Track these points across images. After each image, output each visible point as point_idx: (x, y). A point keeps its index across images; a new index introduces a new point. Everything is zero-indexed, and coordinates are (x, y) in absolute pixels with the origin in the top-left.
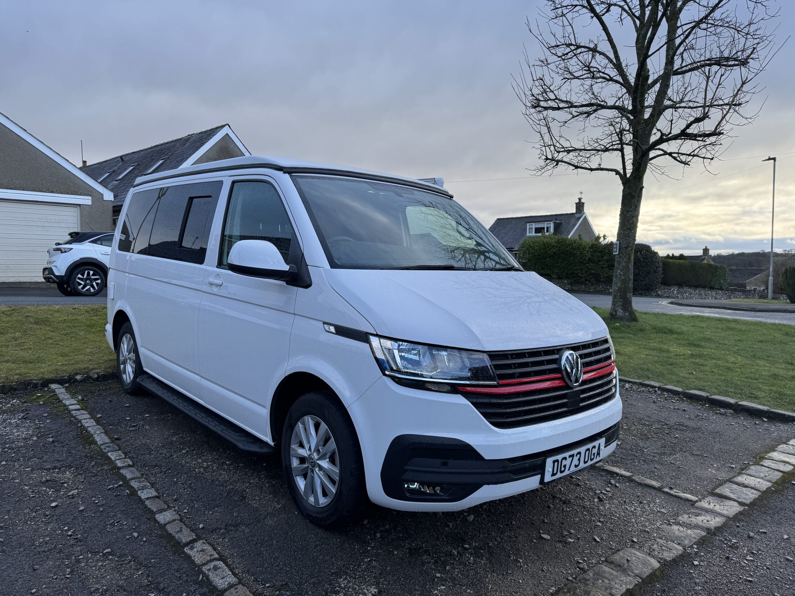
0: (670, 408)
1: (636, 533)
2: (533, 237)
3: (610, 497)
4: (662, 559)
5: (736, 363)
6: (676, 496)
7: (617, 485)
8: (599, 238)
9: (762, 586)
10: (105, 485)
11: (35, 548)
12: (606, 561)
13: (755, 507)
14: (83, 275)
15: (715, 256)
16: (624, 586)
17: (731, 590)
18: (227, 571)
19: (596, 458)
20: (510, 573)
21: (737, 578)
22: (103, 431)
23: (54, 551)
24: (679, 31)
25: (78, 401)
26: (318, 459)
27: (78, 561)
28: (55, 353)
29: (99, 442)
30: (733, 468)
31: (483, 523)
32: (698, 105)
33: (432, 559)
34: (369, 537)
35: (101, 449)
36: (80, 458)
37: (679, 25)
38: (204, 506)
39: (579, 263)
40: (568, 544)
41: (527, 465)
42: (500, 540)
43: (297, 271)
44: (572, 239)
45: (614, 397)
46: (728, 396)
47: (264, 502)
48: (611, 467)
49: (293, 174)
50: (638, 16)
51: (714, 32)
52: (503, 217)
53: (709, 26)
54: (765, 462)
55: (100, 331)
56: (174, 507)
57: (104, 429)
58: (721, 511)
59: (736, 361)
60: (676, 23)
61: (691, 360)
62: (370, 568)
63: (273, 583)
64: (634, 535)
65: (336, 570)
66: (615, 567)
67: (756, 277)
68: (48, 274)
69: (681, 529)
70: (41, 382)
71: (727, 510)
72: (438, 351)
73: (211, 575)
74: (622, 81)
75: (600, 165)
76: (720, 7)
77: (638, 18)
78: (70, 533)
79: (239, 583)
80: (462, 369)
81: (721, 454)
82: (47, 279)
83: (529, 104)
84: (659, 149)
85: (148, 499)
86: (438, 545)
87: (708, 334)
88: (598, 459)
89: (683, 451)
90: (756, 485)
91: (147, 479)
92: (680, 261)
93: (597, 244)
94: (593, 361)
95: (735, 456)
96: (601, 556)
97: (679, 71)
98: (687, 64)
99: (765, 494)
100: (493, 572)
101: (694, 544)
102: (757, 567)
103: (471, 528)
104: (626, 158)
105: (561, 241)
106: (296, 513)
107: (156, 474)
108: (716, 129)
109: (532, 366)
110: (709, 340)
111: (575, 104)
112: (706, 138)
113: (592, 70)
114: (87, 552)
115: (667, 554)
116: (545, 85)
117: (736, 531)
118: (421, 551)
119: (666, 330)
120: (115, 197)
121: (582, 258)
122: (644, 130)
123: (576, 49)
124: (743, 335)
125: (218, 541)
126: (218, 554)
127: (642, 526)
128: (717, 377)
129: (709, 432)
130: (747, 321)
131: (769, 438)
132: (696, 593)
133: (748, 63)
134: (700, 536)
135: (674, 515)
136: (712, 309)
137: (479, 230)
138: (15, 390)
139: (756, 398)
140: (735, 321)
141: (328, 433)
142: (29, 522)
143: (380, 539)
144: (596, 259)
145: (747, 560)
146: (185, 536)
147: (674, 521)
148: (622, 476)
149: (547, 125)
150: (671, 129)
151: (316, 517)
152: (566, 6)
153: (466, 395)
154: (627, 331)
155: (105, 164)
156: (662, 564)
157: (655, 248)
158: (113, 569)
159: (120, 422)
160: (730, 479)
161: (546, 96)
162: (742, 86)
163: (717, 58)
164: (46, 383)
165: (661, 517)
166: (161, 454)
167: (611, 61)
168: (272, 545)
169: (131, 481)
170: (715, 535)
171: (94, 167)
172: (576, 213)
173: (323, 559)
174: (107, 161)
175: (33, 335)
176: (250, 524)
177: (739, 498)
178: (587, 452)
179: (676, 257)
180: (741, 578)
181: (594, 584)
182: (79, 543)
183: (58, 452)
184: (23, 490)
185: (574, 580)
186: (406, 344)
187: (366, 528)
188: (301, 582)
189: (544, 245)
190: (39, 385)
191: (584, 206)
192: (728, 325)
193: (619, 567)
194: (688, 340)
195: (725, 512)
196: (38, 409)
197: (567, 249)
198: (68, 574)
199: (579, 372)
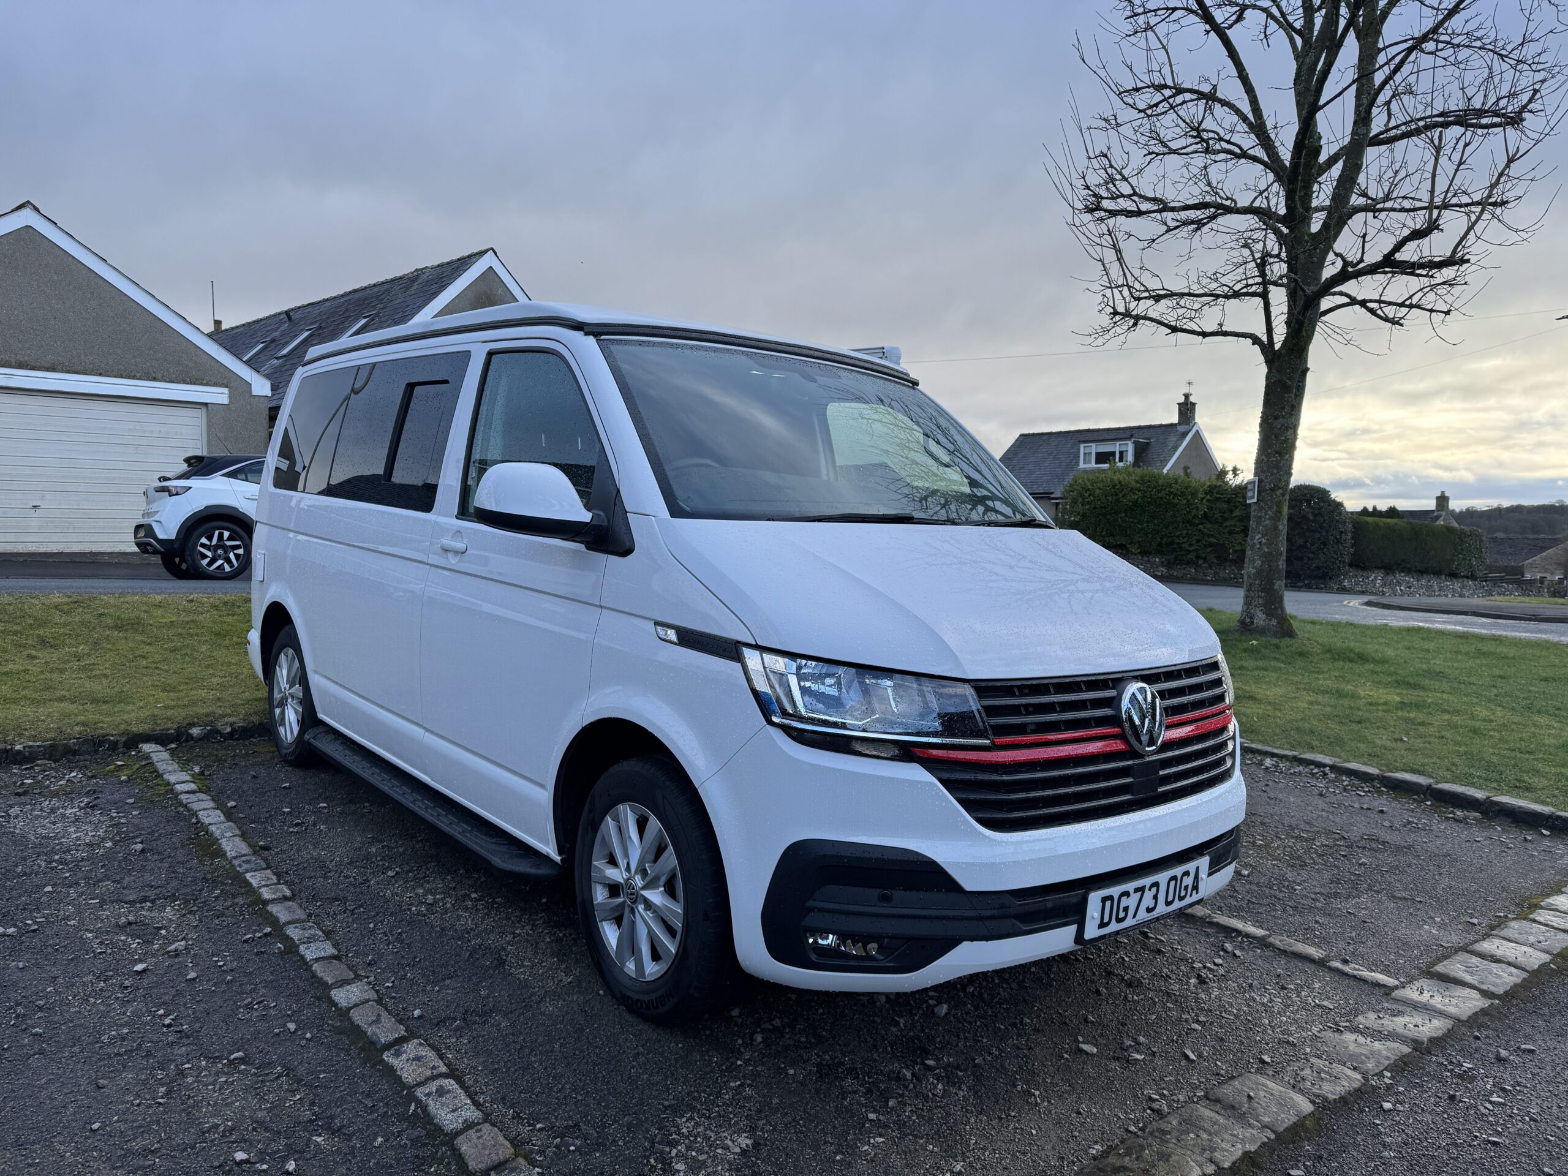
0: (1353, 807)
1: (1271, 1045)
2: (1093, 471)
3: (1222, 975)
4: (1318, 1096)
5: (1491, 721)
6: (1355, 977)
7: (1238, 953)
8: (1223, 473)
9: (1519, 1154)
10: (238, 934)
11: (101, 1047)
12: (1206, 1097)
13: (1515, 1002)
14: (210, 538)
15: (1461, 512)
16: (1240, 1146)
17: (1455, 1159)
18: (463, 1097)
19: (1191, 896)
20: (1014, 1117)
21: (1468, 1136)
22: (238, 832)
23: (136, 1054)
24: (1381, 59)
25: (192, 776)
26: (644, 888)
27: (182, 1073)
28: (153, 686)
29: (229, 854)
30: (1475, 925)
31: (965, 1020)
32: (1418, 204)
33: (861, 1086)
34: (740, 1042)
35: (233, 866)
36: (192, 881)
37: (1381, 45)
38: (423, 976)
39: (1183, 523)
40: (1132, 1064)
41: (1049, 905)
42: (997, 1053)
43: (606, 523)
44: (1171, 475)
45: (1230, 776)
46: (1473, 785)
47: (540, 972)
48: (1227, 919)
49: (603, 337)
50: (1299, 28)
51: (1452, 59)
52: (1031, 432)
53: (1441, 46)
54: (1539, 914)
55: (238, 644)
56: (368, 977)
57: (240, 829)
58: (1444, 1008)
59: (1492, 717)
60: (1377, 42)
61: (1400, 713)
62: (739, 1100)
63: (550, 1122)
64: (1265, 1049)
65: (673, 1102)
66: (1223, 1108)
67: (1545, 554)
68: (145, 536)
69: (1361, 1039)
70: (124, 739)
71: (1457, 1006)
72: (875, 678)
73: (433, 1106)
74: (1266, 159)
75: (1221, 325)
76: (1463, 9)
77: (1299, 32)
78: (167, 1021)
79: (485, 1121)
80: (922, 716)
81: (1451, 898)
82: (143, 546)
83: (1079, 205)
84: (1341, 294)
85: (317, 960)
86: (875, 1060)
87: (1437, 663)
88: (1195, 897)
89: (1375, 891)
90: (1519, 959)
91: (318, 924)
92: (1389, 520)
93: (1220, 486)
94: (1187, 704)
95: (1480, 902)
96: (1196, 1088)
97: (1382, 137)
98: (1399, 122)
99: (1537, 978)
100: (981, 1114)
101: (1386, 1069)
102: (1511, 1116)
103: (941, 1029)
104: (1274, 311)
105: (1147, 478)
106: (601, 992)
107: (335, 914)
108: (1455, 251)
109: (1063, 711)
110: (1439, 675)
111: (1172, 204)
112: (1434, 271)
113: (1205, 135)
114: (200, 1057)
115: (1329, 1088)
116: (1111, 166)
117: (1474, 1046)
118: (840, 1070)
119: (1352, 655)
120: (274, 388)
121: (1189, 512)
122: (1311, 256)
123: (1174, 96)
124: (1509, 666)
125: (448, 1041)
126: (448, 1065)
127: (1283, 1033)
128: (1451, 747)
129: (1429, 854)
130: (1520, 639)
131: (1552, 868)
132: (1384, 1164)
133: (1522, 120)
134: (1399, 1054)
135: (1349, 1014)
136: (1451, 616)
137: (975, 455)
138: (75, 753)
139: (1528, 789)
140: (1495, 639)
141: (662, 837)
142: (92, 1000)
143: (761, 1045)
144: (1218, 515)
145: (1491, 1102)
146: (386, 1031)
147: (1347, 1024)
148: (1247, 935)
149: (1114, 245)
150: (1363, 253)
151: (638, 1000)
152: (1154, 11)
153: (930, 764)
154: (1274, 655)
155: (257, 326)
156: (1319, 1107)
157: (1337, 495)
158: (246, 1090)
159: (272, 816)
160: (1467, 945)
161: (1114, 189)
162: (1508, 166)
163: (1460, 111)
164: (134, 741)
165: (1322, 1016)
166: (346, 877)
167: (1245, 119)
168: (552, 1051)
169: (286, 928)
170: (1429, 1052)
171: (235, 331)
172: (1179, 423)
173: (649, 1080)
174: (261, 320)
175: (111, 650)
176: (511, 1012)
177: (1483, 983)
178: (1173, 883)
179: (1381, 512)
180: (1476, 1137)
181: (1179, 1141)
182: (185, 1041)
183: (153, 869)
184: (83, 939)
185: (1140, 1133)
186: (814, 663)
187: (736, 1024)
188: (605, 1123)
189: (1114, 487)
190: (120, 745)
191: (1194, 409)
192: (1480, 646)
193: (1231, 1109)
194: (1396, 674)
195: (1452, 1010)
196: (118, 791)
197: (1160, 495)
198: (162, 1097)
199: (1157, 724)
